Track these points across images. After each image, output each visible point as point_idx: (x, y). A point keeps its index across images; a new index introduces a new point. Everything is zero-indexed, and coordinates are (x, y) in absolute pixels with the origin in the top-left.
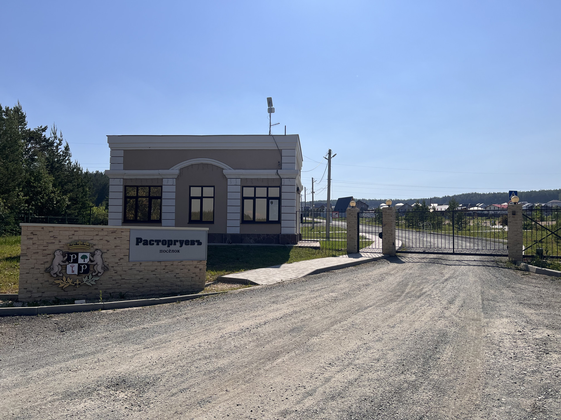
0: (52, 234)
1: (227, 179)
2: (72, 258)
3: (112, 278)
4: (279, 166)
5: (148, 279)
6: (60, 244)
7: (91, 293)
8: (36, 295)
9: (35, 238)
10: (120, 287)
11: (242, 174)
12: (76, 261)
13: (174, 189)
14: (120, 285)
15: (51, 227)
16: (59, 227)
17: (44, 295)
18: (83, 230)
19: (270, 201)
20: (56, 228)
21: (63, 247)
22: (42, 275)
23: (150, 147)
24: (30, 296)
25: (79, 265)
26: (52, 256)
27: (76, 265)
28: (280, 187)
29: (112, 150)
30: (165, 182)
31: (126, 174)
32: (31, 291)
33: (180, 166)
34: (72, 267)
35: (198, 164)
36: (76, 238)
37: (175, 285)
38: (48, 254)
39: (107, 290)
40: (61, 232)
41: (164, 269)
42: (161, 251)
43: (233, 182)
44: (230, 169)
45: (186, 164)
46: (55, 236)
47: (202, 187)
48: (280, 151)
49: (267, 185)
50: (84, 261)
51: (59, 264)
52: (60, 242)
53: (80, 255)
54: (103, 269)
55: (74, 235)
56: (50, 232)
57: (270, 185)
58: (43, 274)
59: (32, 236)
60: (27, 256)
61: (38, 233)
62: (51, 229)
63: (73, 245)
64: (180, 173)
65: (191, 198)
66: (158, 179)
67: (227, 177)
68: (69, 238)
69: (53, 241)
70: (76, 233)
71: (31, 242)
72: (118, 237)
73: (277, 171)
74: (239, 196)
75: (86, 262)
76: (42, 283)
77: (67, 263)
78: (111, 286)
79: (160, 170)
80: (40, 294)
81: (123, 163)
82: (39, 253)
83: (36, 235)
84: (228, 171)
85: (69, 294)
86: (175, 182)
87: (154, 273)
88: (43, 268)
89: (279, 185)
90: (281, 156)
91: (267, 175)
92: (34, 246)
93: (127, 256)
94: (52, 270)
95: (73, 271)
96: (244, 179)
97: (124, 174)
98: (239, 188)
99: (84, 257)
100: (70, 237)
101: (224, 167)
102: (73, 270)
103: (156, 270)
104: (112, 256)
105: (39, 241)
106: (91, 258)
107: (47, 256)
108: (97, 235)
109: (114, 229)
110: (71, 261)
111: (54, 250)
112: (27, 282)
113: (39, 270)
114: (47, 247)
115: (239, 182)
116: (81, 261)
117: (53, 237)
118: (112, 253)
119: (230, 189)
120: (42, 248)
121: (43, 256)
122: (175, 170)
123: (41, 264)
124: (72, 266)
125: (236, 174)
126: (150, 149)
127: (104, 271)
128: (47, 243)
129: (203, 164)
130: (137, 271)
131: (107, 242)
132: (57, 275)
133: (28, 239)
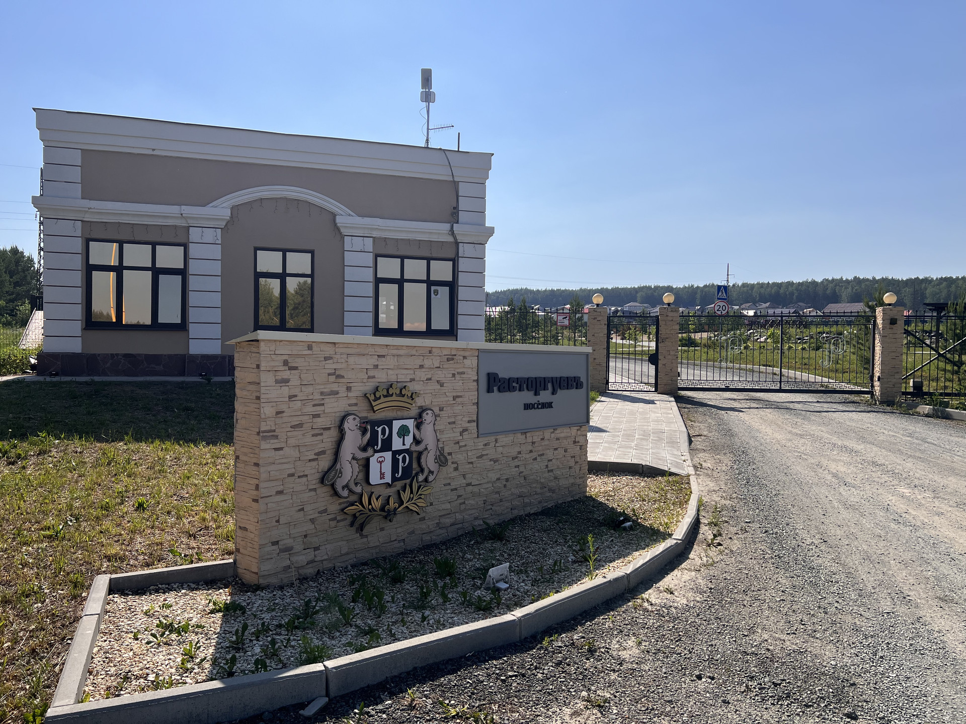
0: (330, 366)
1: (342, 237)
2: (380, 436)
3: (449, 484)
4: (454, 216)
5: (507, 480)
6: (350, 394)
7: (413, 532)
8: (302, 559)
9: (294, 377)
10: (463, 507)
11: (378, 227)
12: (387, 445)
13: (216, 252)
14: (463, 501)
15: (328, 345)
16: (345, 345)
17: (321, 555)
18: (395, 352)
19: (433, 288)
20: (341, 346)
21: (356, 404)
22: (313, 493)
23: (153, 148)
24: (288, 563)
25: (395, 453)
26: (334, 433)
27: (388, 455)
28: (455, 261)
29: (48, 148)
30: (194, 235)
31: (90, 210)
32: (288, 549)
33: (232, 201)
34: (381, 462)
35: (276, 199)
36: (382, 377)
37: (547, 489)
38: (325, 429)
39: (443, 520)
40: (352, 360)
41: (531, 451)
42: (527, 407)
43: (358, 243)
44: (350, 215)
45: (246, 197)
46: (337, 373)
47: (284, 252)
48: (455, 184)
49: (428, 255)
50: (404, 444)
51: (354, 458)
52: (349, 389)
53: (397, 425)
54: (438, 462)
55: (376, 367)
56: (326, 359)
57: (434, 255)
58: (315, 490)
59: (286, 374)
60: (276, 437)
61: (299, 362)
62: (329, 351)
63: (382, 397)
64: (232, 217)
65: (258, 275)
66: (175, 227)
67: (344, 231)
68: (369, 378)
69: (335, 387)
70: (381, 363)
71: (285, 391)
72: (458, 373)
73: (452, 227)
74: (369, 275)
75: (407, 447)
76: (312, 521)
77: (370, 451)
78: (448, 506)
79: (183, 207)
80: (310, 554)
81: (80, 182)
82: (304, 426)
83: (296, 368)
84: (347, 220)
85: (372, 545)
86: (219, 237)
87: (516, 462)
88: (314, 470)
89: (452, 256)
90: (458, 196)
91: (431, 233)
92: (292, 404)
93: (474, 421)
94: (338, 477)
95: (382, 476)
96: (380, 238)
97: (87, 209)
98: (369, 259)
99: (403, 431)
100: (371, 373)
101: (337, 210)
102: (383, 472)
103: (520, 455)
104: (449, 423)
105: (304, 388)
106: (417, 433)
107: (321, 434)
108: (421, 367)
109: (451, 349)
110: (378, 446)
111: (338, 414)
112: (278, 521)
113: (304, 479)
114: (322, 408)
115: (369, 244)
116: (397, 444)
117: (334, 374)
118: (449, 417)
119: (349, 258)
120: (310, 409)
121: (313, 435)
122: (221, 209)
123: (310, 460)
124: (380, 459)
125: (364, 228)
126: (155, 153)
127: (440, 465)
128: (322, 393)
129: (286, 198)
130: (491, 460)
131: (439, 387)
132: (351, 491)
133: (277, 382)
